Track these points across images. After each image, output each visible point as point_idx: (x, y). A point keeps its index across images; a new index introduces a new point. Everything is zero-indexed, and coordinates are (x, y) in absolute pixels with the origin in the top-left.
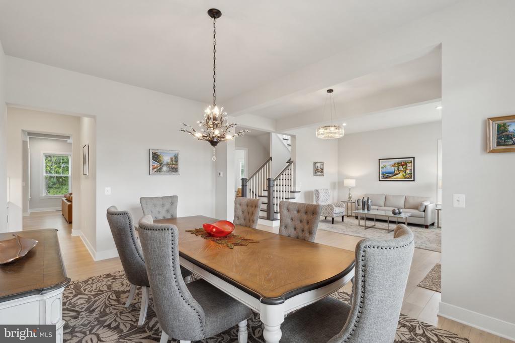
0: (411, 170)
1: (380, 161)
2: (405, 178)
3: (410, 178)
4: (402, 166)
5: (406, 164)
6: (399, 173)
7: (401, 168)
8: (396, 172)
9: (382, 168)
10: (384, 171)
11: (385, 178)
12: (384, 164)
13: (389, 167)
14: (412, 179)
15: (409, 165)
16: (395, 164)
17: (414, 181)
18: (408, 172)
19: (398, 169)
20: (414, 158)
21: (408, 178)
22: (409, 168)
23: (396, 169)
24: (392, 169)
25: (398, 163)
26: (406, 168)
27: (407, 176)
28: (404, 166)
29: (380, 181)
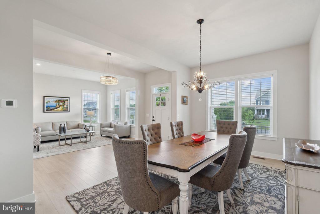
0: (67, 105)
1: (45, 97)
2: (63, 110)
3: (67, 110)
4: (62, 102)
5: (64, 101)
6: (60, 107)
7: (61, 104)
8: (57, 106)
9: (46, 103)
10: (48, 105)
11: (49, 110)
12: (48, 100)
13: (52, 102)
14: (68, 111)
15: (66, 102)
16: (56, 101)
17: (69, 112)
18: (65, 106)
19: (59, 104)
20: (69, 98)
21: (66, 110)
22: (66, 104)
23: (57, 104)
24: (55, 104)
25: (59, 101)
26: (64, 104)
27: (65, 109)
28: (63, 103)
29: (44, 112)
